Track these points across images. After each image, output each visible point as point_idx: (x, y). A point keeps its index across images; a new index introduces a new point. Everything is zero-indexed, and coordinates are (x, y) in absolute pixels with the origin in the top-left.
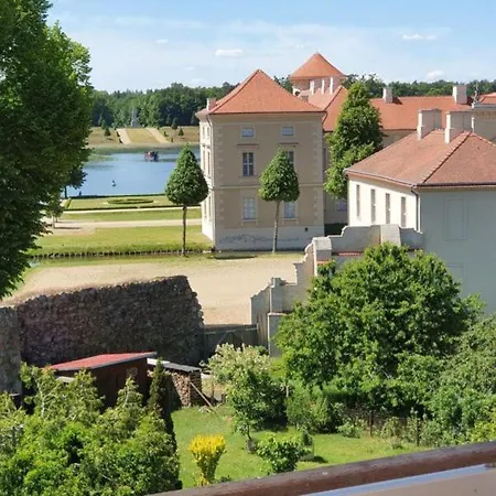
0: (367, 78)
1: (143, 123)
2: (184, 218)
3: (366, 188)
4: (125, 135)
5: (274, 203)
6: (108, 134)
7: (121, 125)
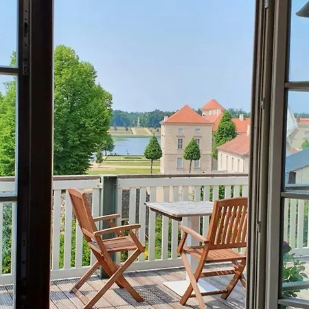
0: (239, 110)
1: (142, 126)
2: (152, 166)
3: (225, 155)
4: (134, 131)
5: (189, 161)
6: (127, 130)
7: (133, 126)
